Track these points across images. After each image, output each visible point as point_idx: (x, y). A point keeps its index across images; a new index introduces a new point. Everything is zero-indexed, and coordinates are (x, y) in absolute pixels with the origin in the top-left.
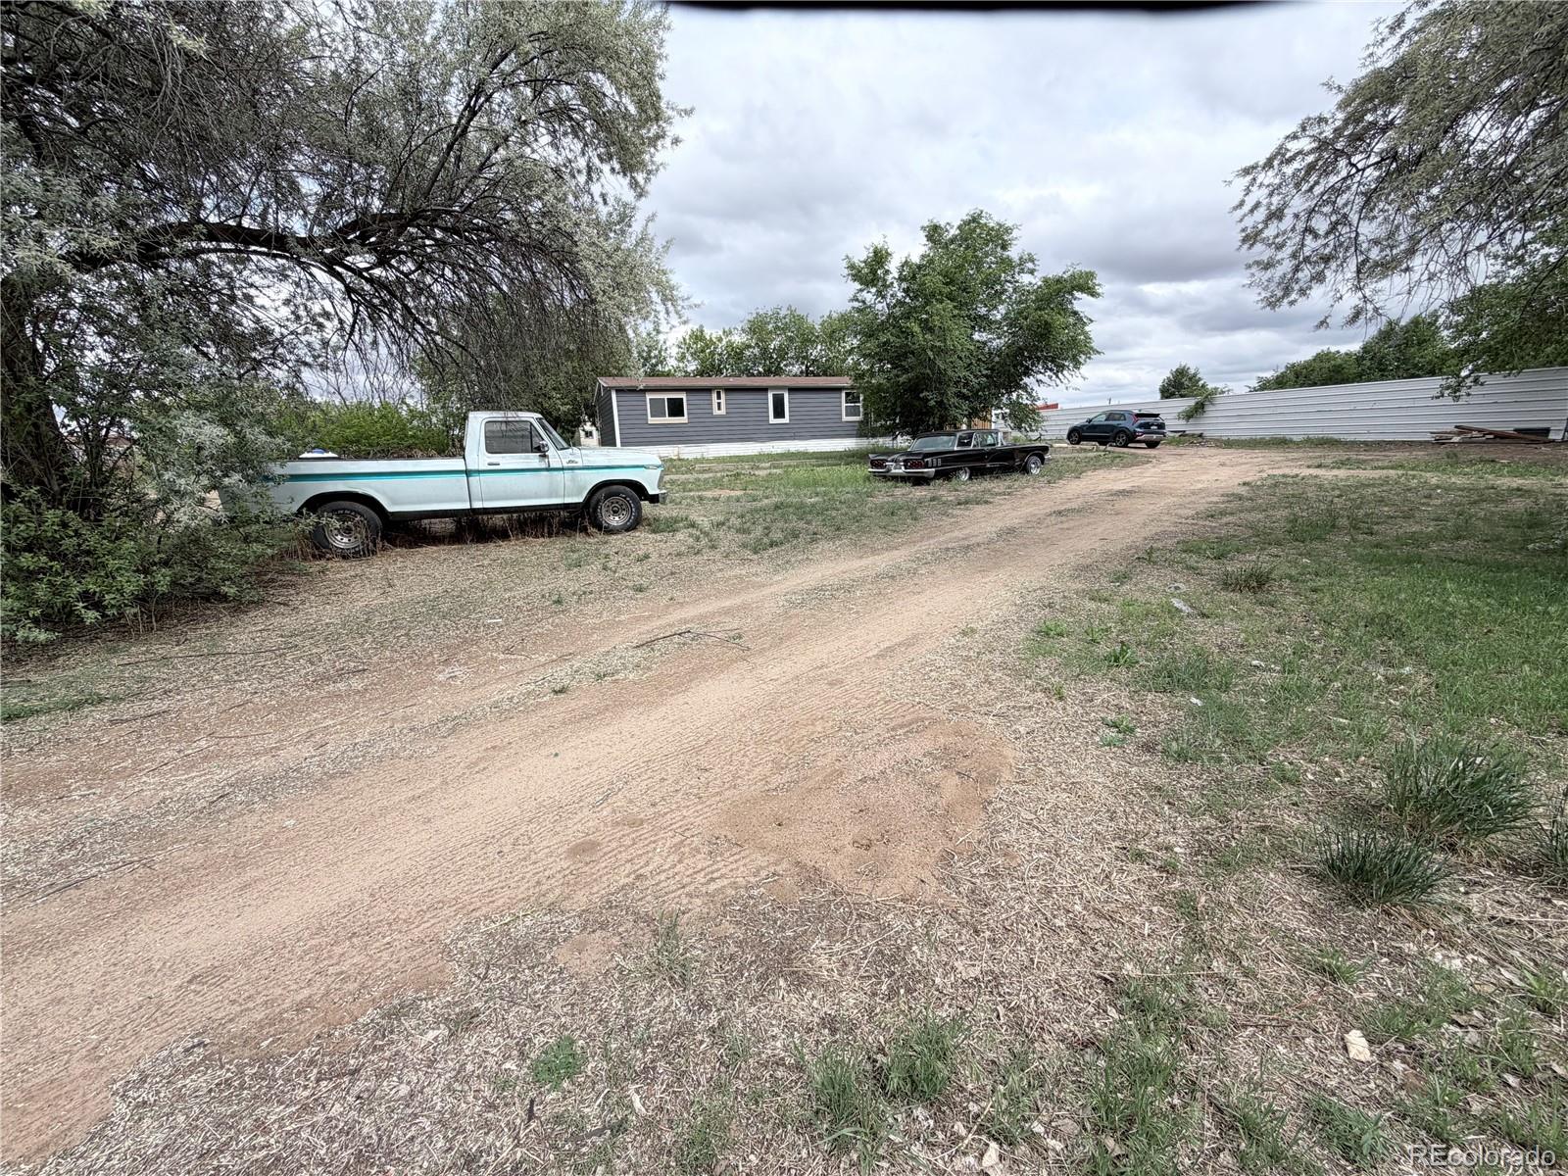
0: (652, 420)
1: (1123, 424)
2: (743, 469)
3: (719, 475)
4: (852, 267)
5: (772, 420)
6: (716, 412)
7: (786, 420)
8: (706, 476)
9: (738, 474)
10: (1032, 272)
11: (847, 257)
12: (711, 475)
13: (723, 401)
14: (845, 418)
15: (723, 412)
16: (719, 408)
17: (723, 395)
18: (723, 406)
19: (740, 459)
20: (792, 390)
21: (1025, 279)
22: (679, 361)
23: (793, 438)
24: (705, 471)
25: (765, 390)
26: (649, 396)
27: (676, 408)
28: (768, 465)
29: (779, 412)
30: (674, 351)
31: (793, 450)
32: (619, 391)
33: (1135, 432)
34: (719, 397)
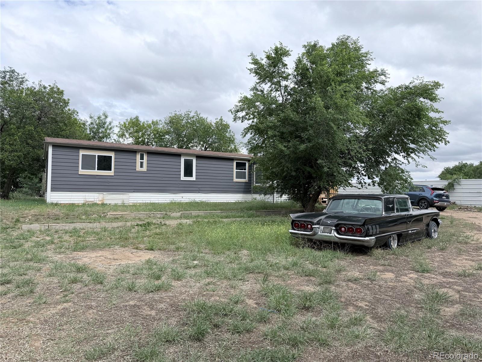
0: (82, 171)
1: (424, 194)
2: (155, 218)
3: (129, 224)
4: (256, 62)
5: (183, 178)
6: (138, 168)
7: (194, 178)
8: (115, 225)
9: (149, 224)
10: (383, 83)
11: (252, 54)
12: (120, 224)
13: (145, 161)
14: (235, 180)
15: (145, 169)
16: (142, 166)
17: (145, 157)
18: (145, 165)
19: (154, 207)
20: (199, 157)
21: (378, 87)
22: (119, 137)
23: (199, 191)
24: (116, 219)
25: (179, 155)
26: (82, 152)
27: (104, 163)
28: (179, 214)
29: (188, 172)
30: (116, 130)
31: (197, 200)
32: (55, 146)
33: (433, 200)
34: (142, 158)
